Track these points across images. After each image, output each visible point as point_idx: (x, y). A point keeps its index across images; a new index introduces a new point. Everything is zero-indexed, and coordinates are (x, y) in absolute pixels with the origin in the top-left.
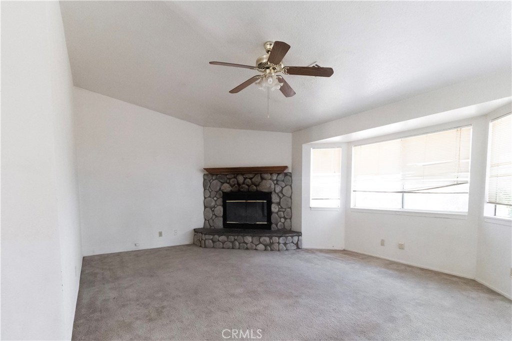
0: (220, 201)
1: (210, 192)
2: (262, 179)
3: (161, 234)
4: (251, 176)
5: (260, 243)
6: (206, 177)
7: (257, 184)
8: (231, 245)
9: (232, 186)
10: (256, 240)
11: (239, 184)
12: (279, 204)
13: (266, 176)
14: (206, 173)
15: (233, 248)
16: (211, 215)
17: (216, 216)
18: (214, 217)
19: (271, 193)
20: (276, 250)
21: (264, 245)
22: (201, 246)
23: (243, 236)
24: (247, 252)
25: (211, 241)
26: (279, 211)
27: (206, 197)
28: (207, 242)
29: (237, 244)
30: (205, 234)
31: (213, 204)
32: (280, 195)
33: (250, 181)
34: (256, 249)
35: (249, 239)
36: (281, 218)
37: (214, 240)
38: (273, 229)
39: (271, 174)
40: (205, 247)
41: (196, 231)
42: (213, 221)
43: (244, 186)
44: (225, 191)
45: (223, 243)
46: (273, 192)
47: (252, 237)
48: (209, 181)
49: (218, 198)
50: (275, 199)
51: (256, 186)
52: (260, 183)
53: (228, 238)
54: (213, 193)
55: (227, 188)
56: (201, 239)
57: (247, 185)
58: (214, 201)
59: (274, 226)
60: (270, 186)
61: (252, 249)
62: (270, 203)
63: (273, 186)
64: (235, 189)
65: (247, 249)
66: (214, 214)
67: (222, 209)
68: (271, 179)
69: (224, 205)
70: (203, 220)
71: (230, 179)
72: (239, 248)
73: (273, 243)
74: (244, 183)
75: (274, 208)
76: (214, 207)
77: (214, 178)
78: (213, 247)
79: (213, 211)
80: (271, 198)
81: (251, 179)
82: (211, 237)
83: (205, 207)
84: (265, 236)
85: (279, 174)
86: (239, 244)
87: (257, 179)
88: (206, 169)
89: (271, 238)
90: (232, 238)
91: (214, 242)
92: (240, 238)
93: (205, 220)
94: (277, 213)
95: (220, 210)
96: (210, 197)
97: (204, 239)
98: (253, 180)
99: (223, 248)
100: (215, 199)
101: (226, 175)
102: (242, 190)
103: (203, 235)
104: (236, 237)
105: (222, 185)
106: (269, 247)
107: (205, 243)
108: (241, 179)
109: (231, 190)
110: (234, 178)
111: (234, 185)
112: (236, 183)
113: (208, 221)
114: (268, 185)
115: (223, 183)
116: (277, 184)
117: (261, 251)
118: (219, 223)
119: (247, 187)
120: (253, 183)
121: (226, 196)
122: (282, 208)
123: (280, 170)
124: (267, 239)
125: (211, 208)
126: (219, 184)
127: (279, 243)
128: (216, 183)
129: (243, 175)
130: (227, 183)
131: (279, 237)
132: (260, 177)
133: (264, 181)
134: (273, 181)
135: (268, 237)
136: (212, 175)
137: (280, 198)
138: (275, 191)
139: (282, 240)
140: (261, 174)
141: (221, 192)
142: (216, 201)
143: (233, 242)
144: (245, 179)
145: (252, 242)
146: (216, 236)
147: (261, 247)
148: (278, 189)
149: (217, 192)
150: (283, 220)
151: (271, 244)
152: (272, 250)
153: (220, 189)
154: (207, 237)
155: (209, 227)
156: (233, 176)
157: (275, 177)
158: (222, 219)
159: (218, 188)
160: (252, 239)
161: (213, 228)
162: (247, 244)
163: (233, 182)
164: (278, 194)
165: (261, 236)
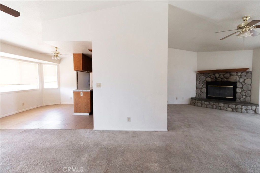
0: (205, 86)
1: (200, 82)
2: (231, 75)
3: (177, 99)
4: (224, 74)
5: (229, 107)
6: (198, 75)
7: (227, 77)
8: (211, 107)
9: (211, 79)
10: (226, 105)
11: (216, 78)
12: (242, 88)
13: (233, 73)
14: (198, 73)
15: (212, 108)
16: (200, 92)
17: (202, 93)
18: (201, 93)
19: (236, 82)
20: (240, 112)
21: (231, 108)
22: (195, 105)
23: (219, 103)
24: (221, 110)
25: (200, 104)
26: (242, 92)
27: (198, 83)
28: (198, 104)
29: (215, 106)
30: (197, 100)
31: (201, 87)
32: (244, 84)
33: (223, 76)
34: (226, 110)
35: (222, 105)
36: (243, 95)
37: (202, 103)
38: (237, 101)
39: (237, 72)
40: (197, 106)
41: (192, 98)
42: (201, 94)
43: (219, 78)
44: (208, 81)
45: (207, 105)
46: (238, 82)
47: (224, 104)
48: (200, 76)
49: (203, 84)
50: (239, 85)
51: (227, 79)
52: (229, 77)
53: (209, 103)
54: (201, 82)
55: (209, 79)
56: (195, 102)
57: (221, 78)
58: (201, 86)
59: (238, 100)
60: (236, 79)
61: (223, 110)
62: (235, 87)
63: (238, 79)
64: (214, 80)
65: (221, 109)
66: (201, 92)
67: (206, 89)
68: (237, 75)
69: (207, 88)
70: (195, 94)
71: (211, 75)
72: (216, 109)
73: (237, 108)
74: (219, 77)
75: (238, 90)
76: (202, 88)
77: (202, 75)
78: (201, 106)
79: (201, 90)
80: (236, 85)
81: (223, 75)
82: (201, 102)
83: (197, 88)
84: (233, 104)
85: (242, 72)
86: (216, 106)
87: (228, 75)
88: (198, 71)
89: (236, 105)
90: (212, 103)
91: (202, 104)
92: (217, 104)
93: (196, 94)
94: (240, 93)
95: (204, 90)
96: (199, 83)
97: (197, 102)
98: (225, 76)
99: (207, 107)
100: (202, 84)
101: (209, 74)
102: (218, 80)
103: (196, 101)
104: (214, 103)
105: (206, 79)
106: (235, 110)
107: (197, 105)
108: (217, 75)
109: (211, 81)
110: (213, 75)
111: (213, 78)
112: (214, 77)
113: (198, 94)
114: (234, 78)
115: (206, 77)
116: (241, 77)
117: (229, 111)
118: (204, 96)
119: (221, 79)
120: (224, 77)
121: (208, 83)
122: (244, 90)
123: (244, 70)
124: (234, 106)
125: (200, 89)
126: (205, 78)
127: (242, 109)
128: (203, 78)
129: (218, 73)
130: (209, 77)
131: (242, 106)
132: (229, 75)
133: (232, 76)
134: (238, 76)
135: (235, 105)
136: (201, 74)
137: (243, 85)
138: (239, 81)
139: (243, 107)
140: (230, 72)
141: (205, 82)
142: (202, 85)
143: (212, 105)
144: (220, 75)
145: (224, 106)
146: (203, 102)
147: (230, 109)
148: (241, 80)
149: (203, 82)
150: (244, 97)
151: (236, 109)
152: (237, 112)
153: (205, 80)
154: (198, 101)
155: (198, 97)
156: (213, 74)
157: (239, 74)
158: (205, 94)
159: (204, 80)
160: (224, 105)
161: (200, 98)
162: (220, 107)
163: (213, 77)
164: (241, 83)
165: (230, 104)
